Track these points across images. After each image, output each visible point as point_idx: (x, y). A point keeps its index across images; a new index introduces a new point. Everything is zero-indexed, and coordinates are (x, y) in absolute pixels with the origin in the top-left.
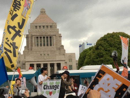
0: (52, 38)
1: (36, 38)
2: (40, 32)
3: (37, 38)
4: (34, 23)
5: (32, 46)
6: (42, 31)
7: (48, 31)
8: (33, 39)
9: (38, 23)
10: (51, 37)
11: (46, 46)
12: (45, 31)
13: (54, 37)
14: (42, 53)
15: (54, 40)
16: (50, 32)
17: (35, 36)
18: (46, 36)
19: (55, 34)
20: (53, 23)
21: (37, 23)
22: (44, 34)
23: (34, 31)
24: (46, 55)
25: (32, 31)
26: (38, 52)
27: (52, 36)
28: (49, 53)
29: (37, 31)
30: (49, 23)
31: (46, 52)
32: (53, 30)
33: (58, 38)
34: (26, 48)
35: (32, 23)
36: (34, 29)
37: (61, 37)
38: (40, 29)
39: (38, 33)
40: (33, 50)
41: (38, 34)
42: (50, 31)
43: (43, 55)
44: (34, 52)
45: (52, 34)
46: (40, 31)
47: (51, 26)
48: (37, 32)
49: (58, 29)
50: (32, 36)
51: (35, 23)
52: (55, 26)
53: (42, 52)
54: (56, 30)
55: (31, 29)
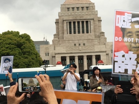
0: (89, 22)
1: (68, 23)
2: (73, 15)
3: (70, 23)
4: (65, 4)
5: (63, 33)
6: (76, 14)
7: (83, 13)
8: (65, 24)
9: (71, 4)
10: (87, 22)
11: (81, 34)
12: (79, 15)
13: (92, 21)
14: (76, 42)
15: (92, 25)
16: (87, 15)
17: (67, 21)
18: (81, 21)
19: (92, 18)
20: (90, 3)
21: (69, 4)
22: (78, 18)
23: (66, 14)
24: (82, 45)
25: (63, 14)
26: (71, 42)
27: (90, 20)
28: (85, 42)
29: (70, 14)
30: (85, 3)
31: (81, 41)
32: (90, 13)
33: (97, 23)
34: (56, 36)
35: (63, 4)
36: (66, 12)
37: (101, 21)
38: (73, 12)
39: (70, 17)
40: (64, 38)
41: (71, 18)
42: (87, 13)
43: (77, 45)
44: (66, 42)
45: (88, 17)
46: (73, 14)
47: (87, 7)
48: (69, 15)
49: (97, 11)
50: (63, 21)
51: (67, 4)
52: (92, 7)
53: (77, 41)
54: (93, 13)
55: (62, 12)
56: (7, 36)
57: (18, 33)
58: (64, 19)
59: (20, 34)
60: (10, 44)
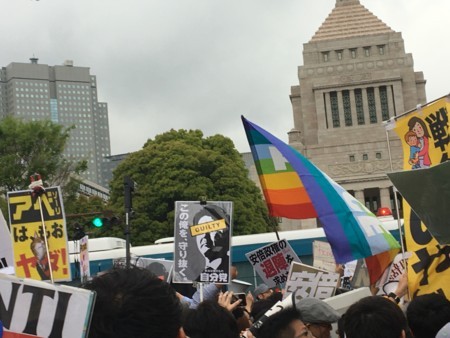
0: (389, 90)
1: (328, 97)
2: (341, 72)
3: (333, 95)
4: (316, 43)
5: (315, 126)
6: (350, 67)
7: (370, 65)
8: (320, 101)
9: (332, 40)
10: (383, 89)
11: (368, 125)
12: (359, 69)
13: (397, 86)
14: (355, 149)
15: (399, 97)
16: (381, 68)
17: (325, 91)
18: (367, 86)
19: (398, 76)
20: (388, 34)
21: (327, 41)
22: (357, 79)
23: (320, 70)
24: (372, 156)
25: (310, 71)
26: (339, 149)
27: (390, 83)
28: (381, 147)
29: (330, 69)
30: (375, 35)
31: (370, 146)
32: (390, 62)
33: (413, 89)
34: (293, 136)
35: (310, 43)
36: (317, 65)
37: (425, 82)
38: (338, 63)
39: (334, 77)
40: (320, 141)
41: (335, 81)
42: (380, 64)
43: (359, 158)
44: (326, 151)
45: (387, 75)
46: (340, 68)
47: (381, 46)
48: (329, 74)
49: (410, 55)
50: (313, 90)
51: (321, 42)
52: (396, 43)
53: (357, 147)
54: (400, 61)
55: (307, 67)
56: (169, 144)
57: (199, 134)
58: (315, 86)
59: (204, 137)
60: (180, 166)
